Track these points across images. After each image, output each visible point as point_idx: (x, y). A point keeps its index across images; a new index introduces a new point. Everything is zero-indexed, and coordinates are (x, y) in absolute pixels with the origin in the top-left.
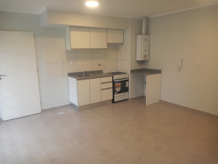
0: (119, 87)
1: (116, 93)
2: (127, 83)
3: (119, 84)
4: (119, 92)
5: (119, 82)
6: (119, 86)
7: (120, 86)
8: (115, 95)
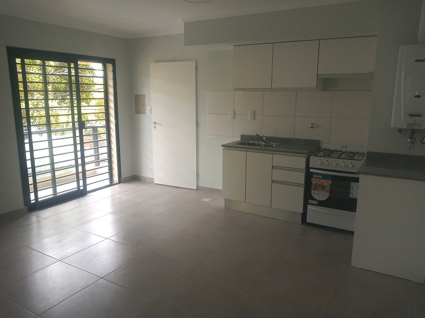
0: (325, 189)
1: (314, 202)
2: (353, 184)
3: (327, 183)
4: (321, 204)
5: (325, 177)
6: (323, 188)
7: (327, 189)
8: (309, 207)
